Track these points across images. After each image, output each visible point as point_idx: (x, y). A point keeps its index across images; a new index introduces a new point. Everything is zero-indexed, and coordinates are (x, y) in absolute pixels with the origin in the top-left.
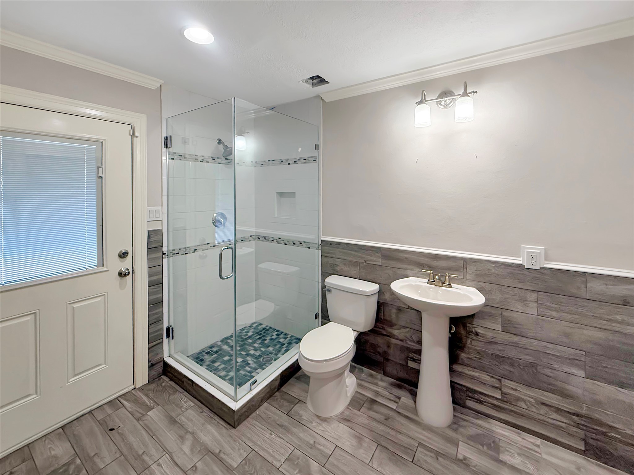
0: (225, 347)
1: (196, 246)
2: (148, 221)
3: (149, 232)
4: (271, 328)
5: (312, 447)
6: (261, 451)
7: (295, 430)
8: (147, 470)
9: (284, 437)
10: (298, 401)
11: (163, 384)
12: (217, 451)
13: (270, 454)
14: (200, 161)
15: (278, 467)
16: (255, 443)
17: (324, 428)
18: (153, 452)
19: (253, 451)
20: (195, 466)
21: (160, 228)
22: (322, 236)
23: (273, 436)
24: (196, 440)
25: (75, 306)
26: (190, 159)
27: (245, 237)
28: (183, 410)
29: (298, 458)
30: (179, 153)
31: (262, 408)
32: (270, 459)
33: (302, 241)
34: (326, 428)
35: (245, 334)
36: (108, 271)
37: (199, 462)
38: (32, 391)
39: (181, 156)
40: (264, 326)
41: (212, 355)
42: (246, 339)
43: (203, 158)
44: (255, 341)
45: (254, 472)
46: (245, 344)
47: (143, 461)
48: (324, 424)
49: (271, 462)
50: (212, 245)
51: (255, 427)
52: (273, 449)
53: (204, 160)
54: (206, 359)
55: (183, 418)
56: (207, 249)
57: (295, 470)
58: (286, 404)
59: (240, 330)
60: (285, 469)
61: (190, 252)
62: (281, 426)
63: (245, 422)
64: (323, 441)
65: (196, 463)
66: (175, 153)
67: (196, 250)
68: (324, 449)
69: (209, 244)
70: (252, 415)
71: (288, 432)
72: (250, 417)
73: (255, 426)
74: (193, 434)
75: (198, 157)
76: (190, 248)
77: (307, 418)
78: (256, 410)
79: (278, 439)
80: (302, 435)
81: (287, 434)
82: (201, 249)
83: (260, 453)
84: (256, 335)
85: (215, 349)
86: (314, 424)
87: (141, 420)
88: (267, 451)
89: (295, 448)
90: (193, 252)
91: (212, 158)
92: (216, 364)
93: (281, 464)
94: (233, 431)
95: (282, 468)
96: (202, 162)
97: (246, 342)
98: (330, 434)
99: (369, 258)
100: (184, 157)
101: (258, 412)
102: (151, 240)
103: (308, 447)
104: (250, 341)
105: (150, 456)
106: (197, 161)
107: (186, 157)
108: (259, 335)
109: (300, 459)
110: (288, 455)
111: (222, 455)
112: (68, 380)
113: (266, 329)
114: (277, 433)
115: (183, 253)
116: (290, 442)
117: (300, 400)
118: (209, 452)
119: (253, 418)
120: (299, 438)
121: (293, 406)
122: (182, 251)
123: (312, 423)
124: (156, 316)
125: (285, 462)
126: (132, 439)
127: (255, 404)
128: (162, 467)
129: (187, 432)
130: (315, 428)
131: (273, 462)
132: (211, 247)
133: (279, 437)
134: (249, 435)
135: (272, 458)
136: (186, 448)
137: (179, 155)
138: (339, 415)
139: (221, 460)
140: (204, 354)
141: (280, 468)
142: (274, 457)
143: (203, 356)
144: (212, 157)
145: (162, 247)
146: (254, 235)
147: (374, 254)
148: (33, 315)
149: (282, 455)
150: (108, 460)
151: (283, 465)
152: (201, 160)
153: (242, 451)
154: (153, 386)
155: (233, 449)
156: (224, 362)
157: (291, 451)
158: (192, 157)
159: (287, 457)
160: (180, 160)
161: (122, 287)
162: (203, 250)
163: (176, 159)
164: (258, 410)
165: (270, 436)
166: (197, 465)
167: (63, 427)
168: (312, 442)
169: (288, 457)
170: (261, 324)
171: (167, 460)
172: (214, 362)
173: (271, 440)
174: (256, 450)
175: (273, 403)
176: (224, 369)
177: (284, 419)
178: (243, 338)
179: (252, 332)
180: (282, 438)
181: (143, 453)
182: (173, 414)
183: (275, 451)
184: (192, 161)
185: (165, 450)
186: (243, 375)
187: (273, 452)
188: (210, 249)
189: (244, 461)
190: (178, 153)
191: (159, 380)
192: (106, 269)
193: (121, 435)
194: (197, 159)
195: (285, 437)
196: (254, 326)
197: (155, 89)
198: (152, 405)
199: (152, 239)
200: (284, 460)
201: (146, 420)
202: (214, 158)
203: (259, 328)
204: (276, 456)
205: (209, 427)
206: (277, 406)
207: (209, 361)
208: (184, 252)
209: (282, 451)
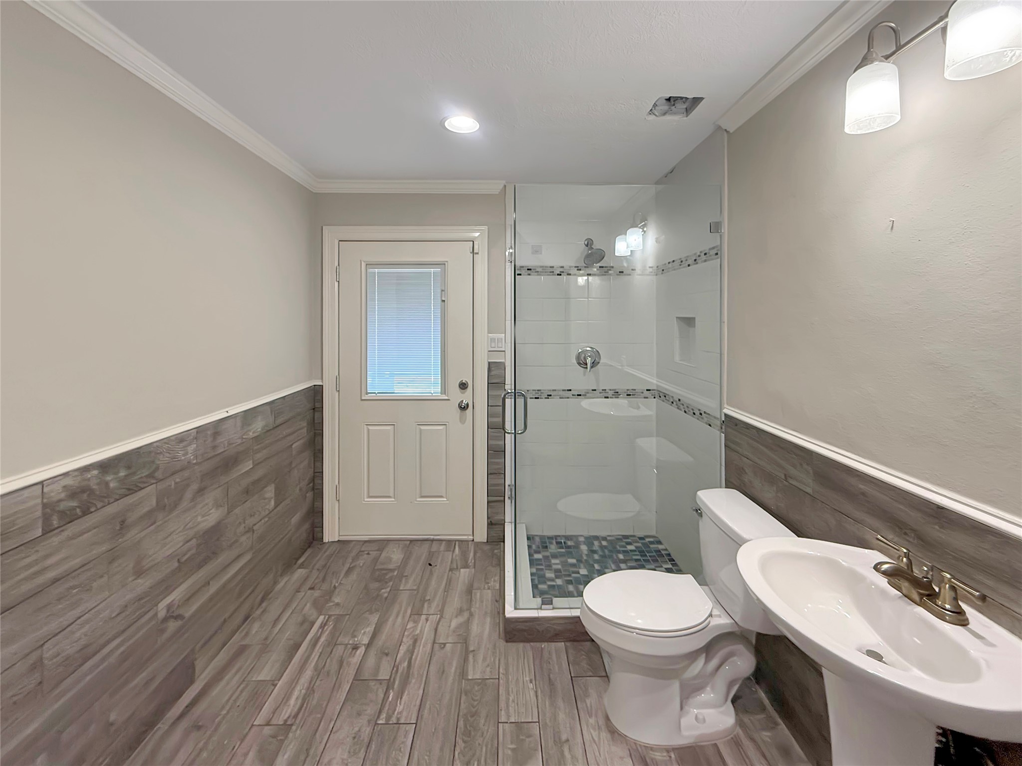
0: (584, 548)
1: (550, 390)
2: (489, 351)
3: (489, 363)
4: (669, 555)
5: (559, 742)
6: (503, 687)
7: (560, 703)
8: (417, 616)
9: (539, 698)
10: (604, 674)
11: (496, 551)
12: (471, 648)
13: (508, 699)
14: (558, 275)
15: (500, 721)
16: (507, 674)
17: (599, 739)
18: (434, 605)
19: (497, 680)
20: (445, 644)
21: (503, 361)
22: (726, 406)
23: (531, 686)
24: (468, 622)
25: (423, 428)
26: (543, 272)
27: (635, 390)
28: (486, 586)
29: (529, 736)
30: (528, 267)
31: (553, 645)
32: (502, 705)
33: (703, 409)
34: (602, 742)
35: (624, 544)
36: (449, 400)
37: (451, 645)
38: (391, 494)
39: (531, 269)
40: (660, 547)
41: (562, 548)
42: (619, 552)
43: (562, 270)
44: (627, 560)
45: (477, 700)
46: (611, 557)
47: (423, 606)
48: (605, 735)
49: (500, 709)
50: (576, 394)
51: (524, 658)
52: (516, 699)
53: (563, 272)
54: (550, 548)
55: (478, 594)
56: (568, 398)
57: (512, 743)
58: (584, 664)
59: (623, 536)
60: (504, 730)
61: (542, 397)
62: (551, 683)
63: (521, 645)
64: (579, 752)
65: (448, 643)
66: (523, 267)
67: (551, 395)
68: (570, 761)
69: (570, 390)
70: (535, 644)
71: (551, 697)
72: (532, 644)
73: (526, 658)
74: (471, 615)
75: (555, 268)
76: (542, 391)
77: (591, 706)
78: (544, 642)
79: (532, 693)
80: (561, 716)
81: (547, 698)
82: (558, 395)
83: (501, 688)
84: (638, 553)
85: (569, 543)
86: (592, 721)
87: (452, 571)
88: (509, 694)
89: (539, 722)
90: (546, 398)
91: (576, 269)
92: (553, 561)
93: (506, 721)
94: (502, 643)
95: (503, 726)
96: (561, 275)
97: (614, 556)
98: (597, 754)
99: (792, 471)
100: (534, 271)
101: (544, 646)
102: (491, 374)
103: (552, 737)
104: (621, 556)
105: (429, 607)
106: (553, 275)
107: (537, 270)
108: (641, 556)
109: (531, 739)
110: (523, 721)
111: (471, 656)
112: (416, 499)
113: (660, 552)
114: (538, 686)
115: (532, 397)
116: (540, 710)
117: (607, 676)
118: (465, 641)
119: (532, 647)
120: (555, 717)
121: (591, 674)
122: (531, 393)
123: (590, 716)
124: (497, 467)
125: (512, 725)
126: (433, 583)
127: (543, 631)
128: (426, 623)
129: (469, 609)
130: (588, 726)
131: (501, 710)
132: (573, 395)
133: (536, 692)
134: (510, 660)
135: (506, 705)
136: (454, 623)
137: (528, 269)
138: (640, 745)
139: (466, 660)
140: (554, 542)
141: (502, 724)
142: (508, 706)
143: (551, 543)
144: (575, 267)
145: (505, 384)
146: (653, 390)
147: (801, 465)
148: (393, 426)
149: (517, 714)
150: (408, 586)
151: (506, 725)
152: (559, 273)
153: (488, 669)
154: (487, 547)
155: (485, 659)
156: (564, 564)
157: (530, 721)
158: (545, 269)
159: (519, 721)
160: (529, 275)
161: (462, 420)
162: (560, 398)
163: (524, 275)
164: (546, 644)
165: (529, 682)
166: (447, 645)
167: (411, 541)
168: (564, 737)
169: (521, 722)
170: (660, 543)
171: (434, 620)
172: (555, 556)
173: (524, 687)
174: (501, 681)
175: (571, 651)
176: (557, 571)
177: (563, 680)
178: (616, 548)
179: (636, 547)
180: (537, 696)
181: (427, 600)
182: (476, 585)
183: (516, 702)
184: (544, 275)
185: (442, 612)
186: (568, 592)
187: (513, 701)
188: (571, 398)
189: (480, 681)
190: (526, 267)
191: (497, 545)
192: (446, 398)
193: (431, 573)
194: (553, 272)
195: (542, 698)
196: (647, 540)
197: (497, 193)
198: (470, 564)
199: (493, 373)
200: (514, 721)
201: (455, 574)
202: (579, 268)
203: (652, 546)
204: (510, 708)
205: (488, 620)
206: (571, 658)
207: (550, 553)
208: (533, 395)
209: (523, 710)
